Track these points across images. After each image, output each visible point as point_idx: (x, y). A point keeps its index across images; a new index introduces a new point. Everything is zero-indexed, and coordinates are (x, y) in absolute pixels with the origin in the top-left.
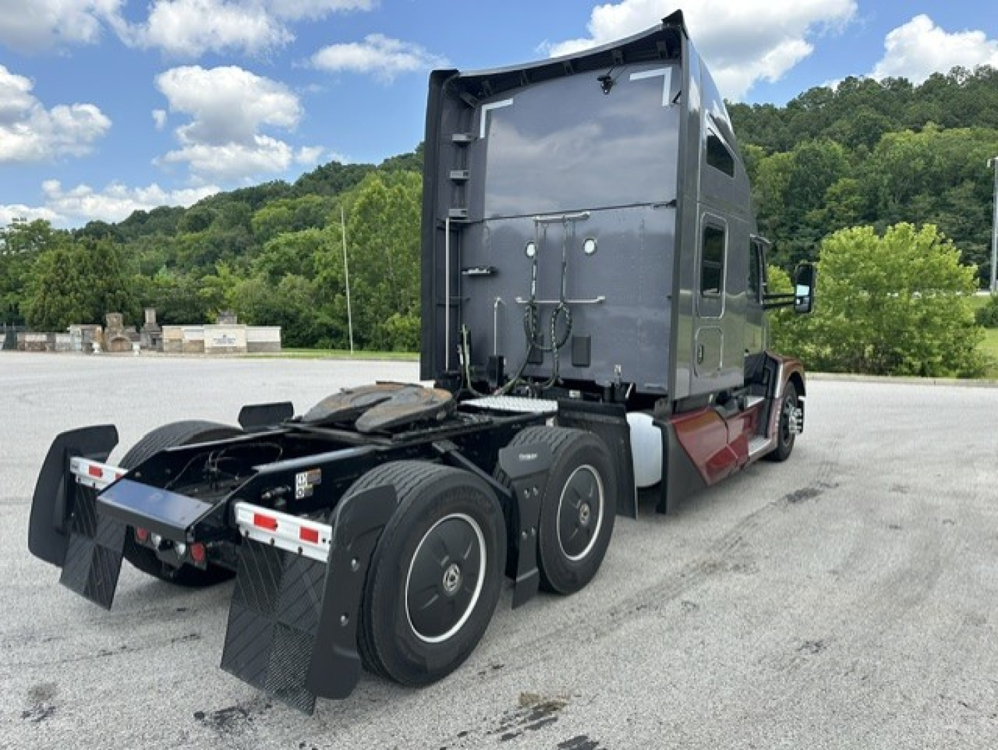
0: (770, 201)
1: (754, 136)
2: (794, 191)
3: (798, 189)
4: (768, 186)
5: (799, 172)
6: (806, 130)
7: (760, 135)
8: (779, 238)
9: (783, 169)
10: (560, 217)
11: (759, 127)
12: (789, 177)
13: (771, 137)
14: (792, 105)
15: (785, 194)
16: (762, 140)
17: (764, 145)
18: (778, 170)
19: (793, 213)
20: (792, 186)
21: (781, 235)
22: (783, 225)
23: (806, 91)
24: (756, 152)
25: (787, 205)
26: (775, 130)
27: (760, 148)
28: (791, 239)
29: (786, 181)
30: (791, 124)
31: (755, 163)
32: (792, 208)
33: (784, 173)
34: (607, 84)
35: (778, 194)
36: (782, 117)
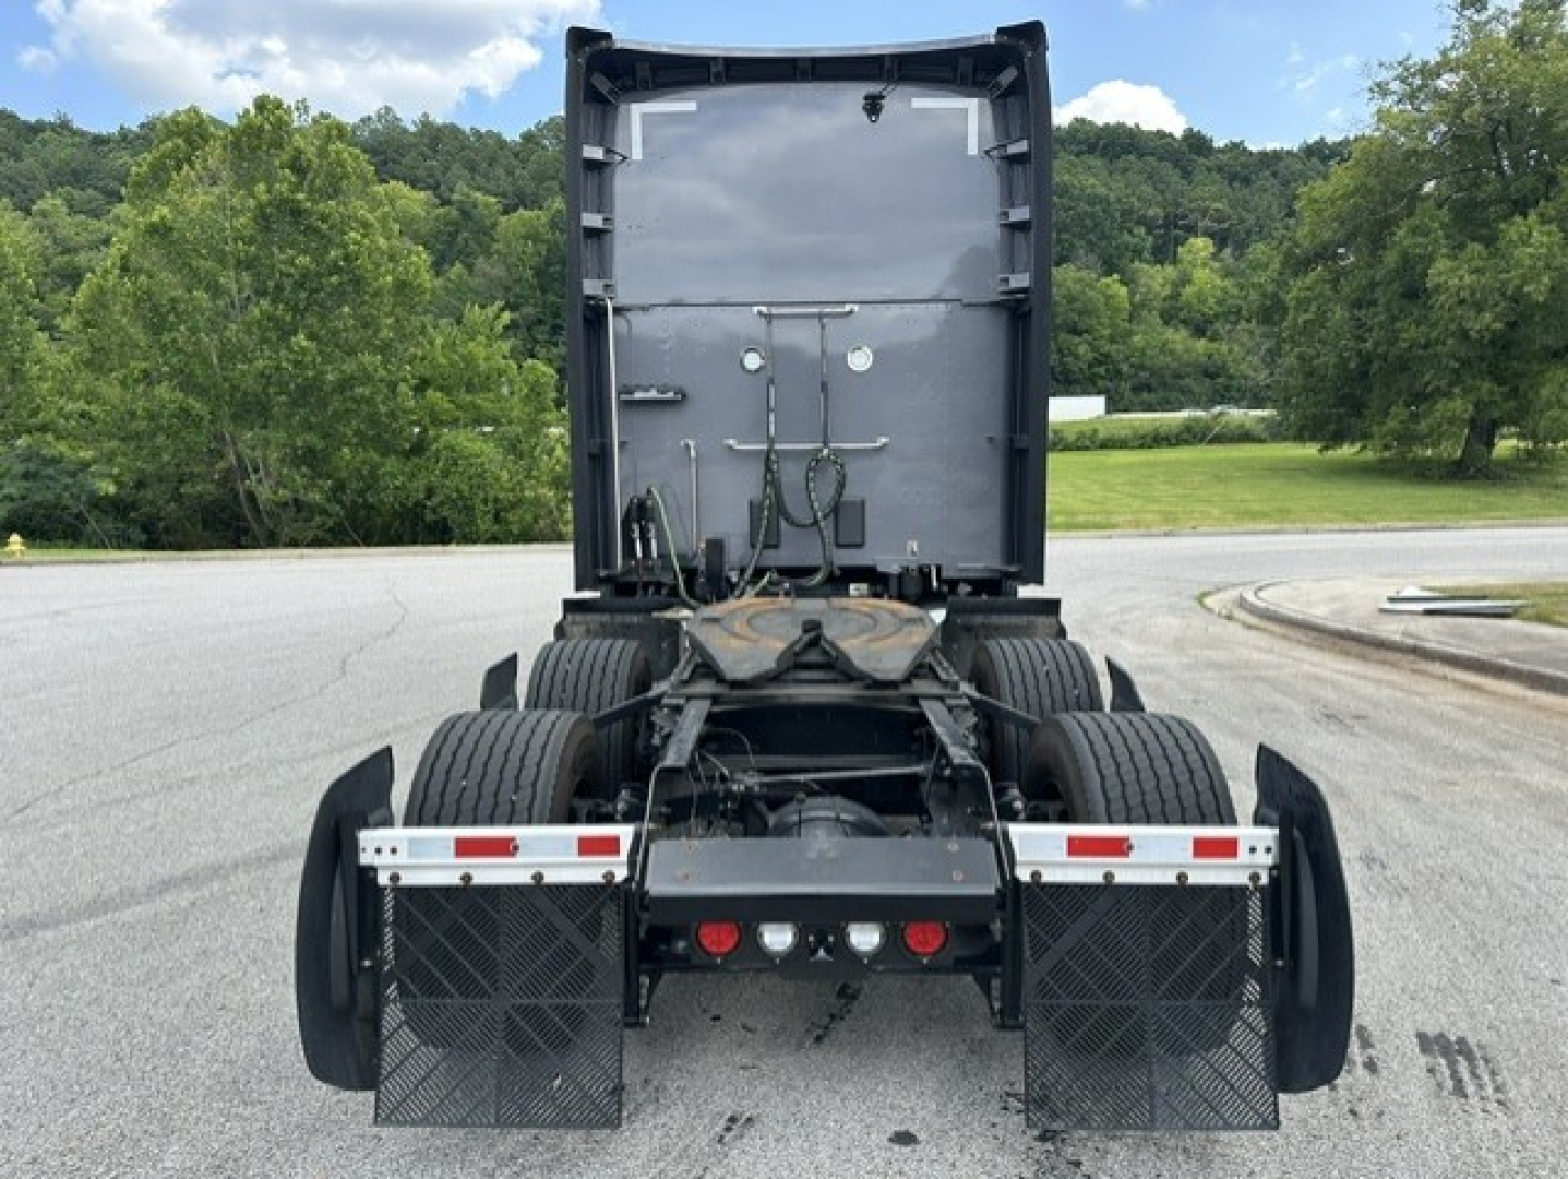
0: (518, 281)
1: (478, 178)
2: (552, 269)
3: (558, 268)
4: (514, 259)
5: (556, 242)
6: (553, 178)
7: (486, 176)
8: (537, 342)
9: (532, 236)
10: (815, 310)
11: (484, 165)
12: (543, 249)
13: (505, 184)
14: (528, 137)
15: (539, 272)
16: (491, 186)
17: (496, 195)
18: (526, 237)
19: (553, 304)
20: (548, 263)
21: (540, 337)
22: (540, 322)
23: (545, 119)
24: (487, 205)
25: (544, 291)
26: (510, 173)
27: (493, 200)
28: (556, 345)
29: (539, 254)
30: (531, 166)
31: (488, 222)
32: (551, 298)
33: (535, 243)
34: (873, 106)
35: (530, 273)
36: (516, 155)
